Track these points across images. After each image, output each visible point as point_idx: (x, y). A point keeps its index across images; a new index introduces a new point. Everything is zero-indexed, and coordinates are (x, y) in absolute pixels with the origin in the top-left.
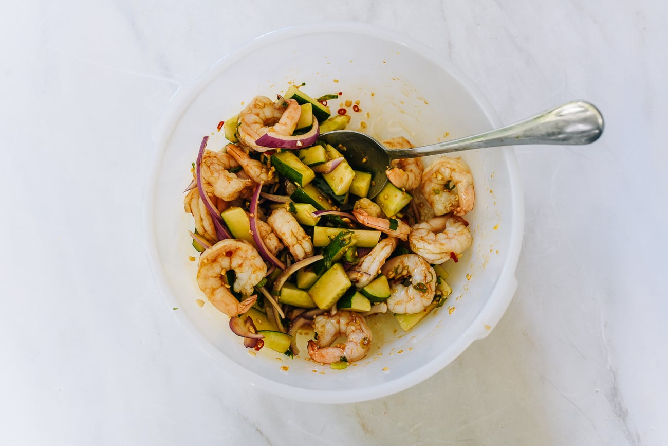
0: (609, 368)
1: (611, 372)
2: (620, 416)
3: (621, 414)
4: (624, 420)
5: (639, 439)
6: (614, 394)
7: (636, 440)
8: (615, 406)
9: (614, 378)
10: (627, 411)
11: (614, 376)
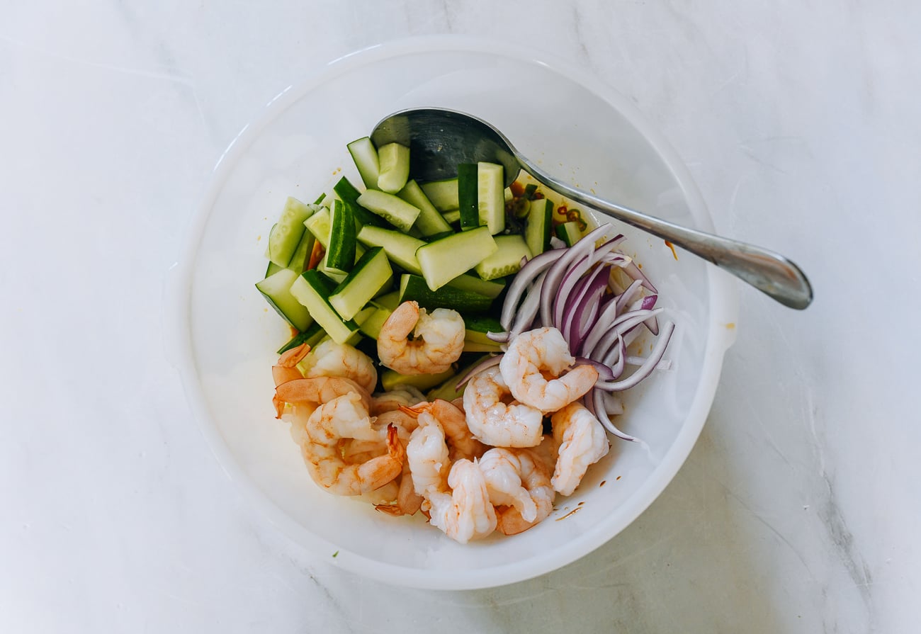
0: (822, 474)
1: (826, 481)
2: (840, 544)
3: (842, 540)
4: (847, 551)
5: (869, 577)
6: (831, 512)
7: (865, 578)
8: (833, 530)
9: (831, 489)
10: (851, 536)
11: (830, 486)
